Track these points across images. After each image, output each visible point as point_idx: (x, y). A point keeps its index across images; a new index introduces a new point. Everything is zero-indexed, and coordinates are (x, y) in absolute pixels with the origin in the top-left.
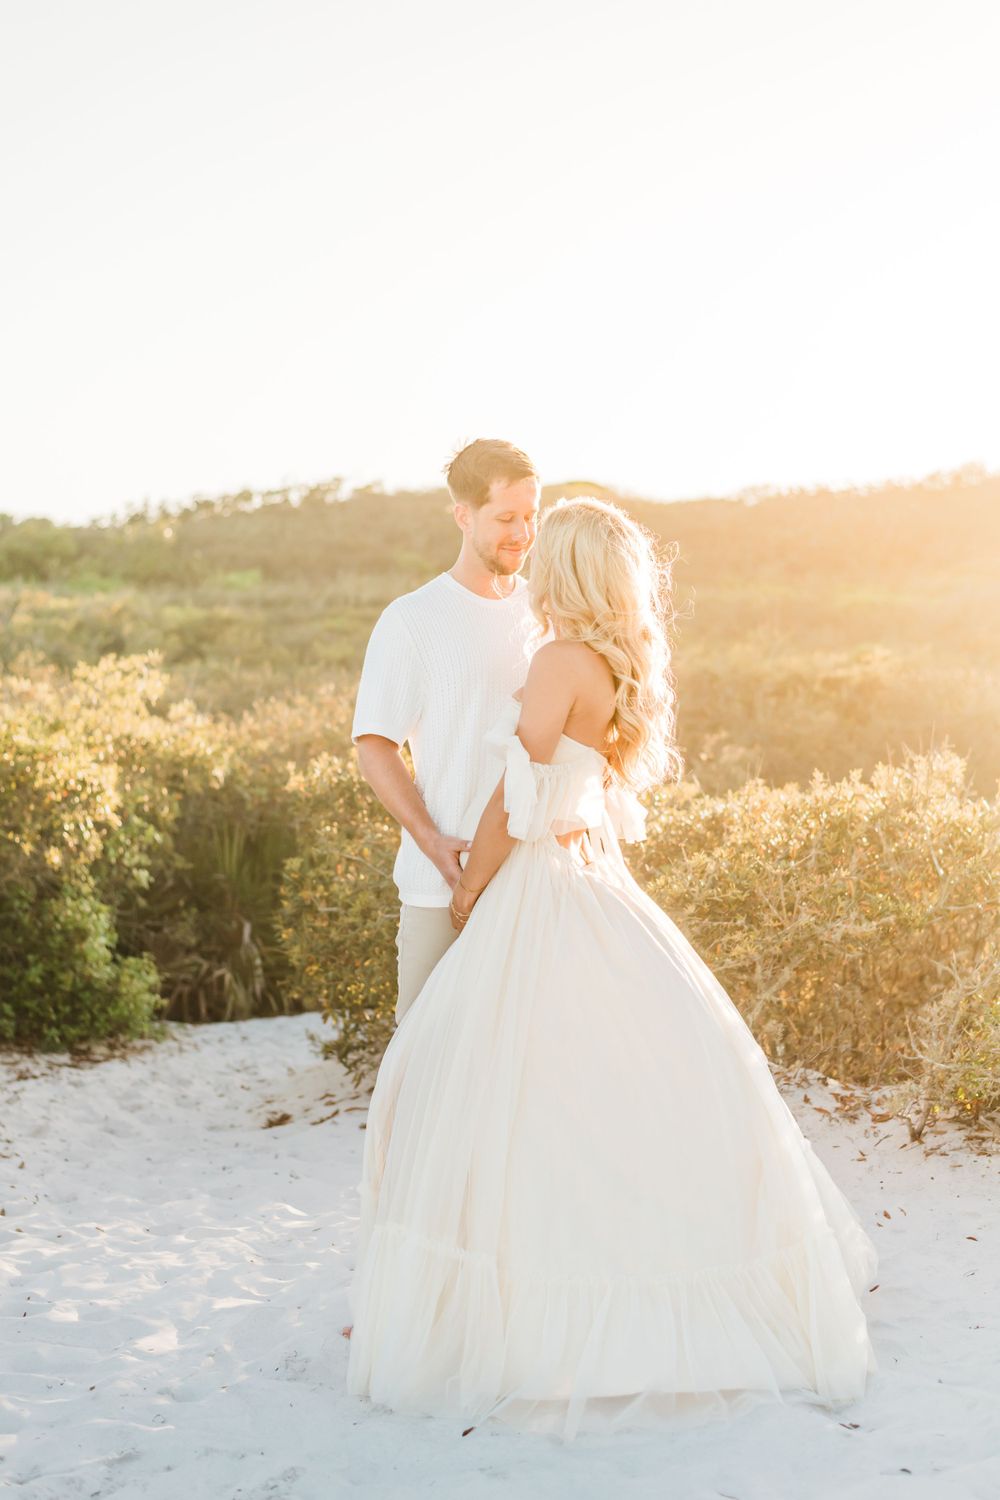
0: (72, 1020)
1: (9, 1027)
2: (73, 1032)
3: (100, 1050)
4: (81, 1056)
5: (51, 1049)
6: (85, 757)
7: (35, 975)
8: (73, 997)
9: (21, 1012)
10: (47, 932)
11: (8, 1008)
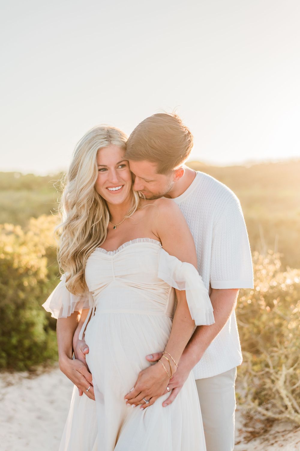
0: (29, 358)
1: (3, 362)
2: (29, 363)
3: (40, 369)
4: (32, 372)
5: (20, 370)
6: (34, 256)
7: (14, 341)
8: (29, 349)
9: (9, 355)
10: (19, 323)
11: (4, 355)
